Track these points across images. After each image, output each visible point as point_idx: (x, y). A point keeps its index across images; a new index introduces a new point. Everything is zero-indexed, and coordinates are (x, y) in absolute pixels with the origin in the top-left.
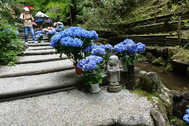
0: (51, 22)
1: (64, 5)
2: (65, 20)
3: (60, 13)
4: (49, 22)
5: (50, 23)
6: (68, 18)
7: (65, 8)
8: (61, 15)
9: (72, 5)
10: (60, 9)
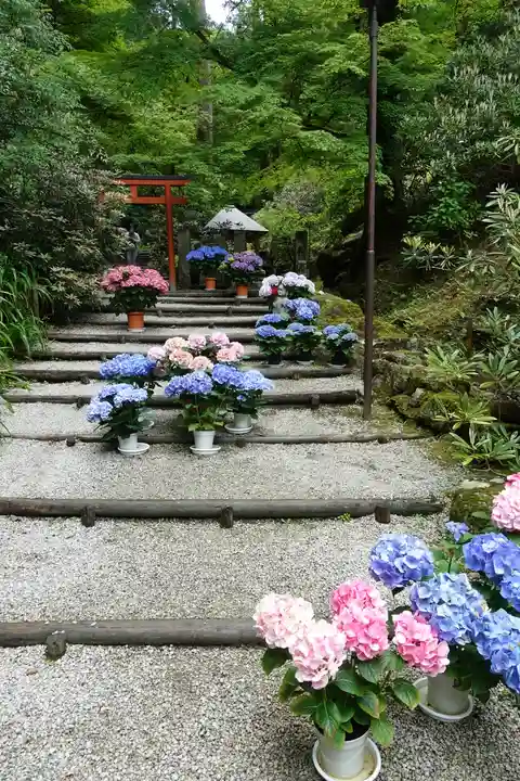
0: (257, 268)
1: (340, 173)
2: (336, 249)
3: (319, 212)
4: (244, 265)
5: (251, 268)
6: (352, 237)
7: (343, 192)
8: (321, 222)
9: (382, 179)
10: (322, 195)
